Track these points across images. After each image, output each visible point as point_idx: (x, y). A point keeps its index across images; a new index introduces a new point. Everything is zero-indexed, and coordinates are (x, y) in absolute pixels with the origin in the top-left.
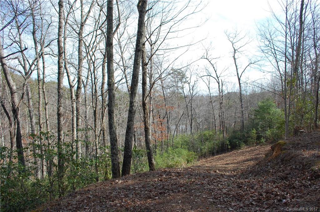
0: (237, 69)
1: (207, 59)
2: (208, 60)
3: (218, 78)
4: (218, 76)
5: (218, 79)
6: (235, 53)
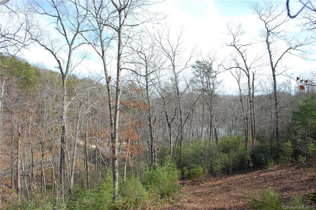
0: (270, 56)
1: (234, 46)
2: (236, 47)
3: (248, 69)
4: (248, 68)
5: (248, 71)
6: (268, 35)
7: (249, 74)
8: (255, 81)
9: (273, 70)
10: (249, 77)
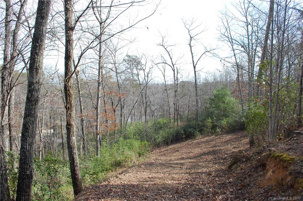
0: (193, 57)
1: (163, 46)
2: (164, 47)
3: (173, 65)
5: (174, 67)
6: (191, 40)
7: (174, 69)
8: (178, 74)
9: (195, 67)
10: (174, 71)
